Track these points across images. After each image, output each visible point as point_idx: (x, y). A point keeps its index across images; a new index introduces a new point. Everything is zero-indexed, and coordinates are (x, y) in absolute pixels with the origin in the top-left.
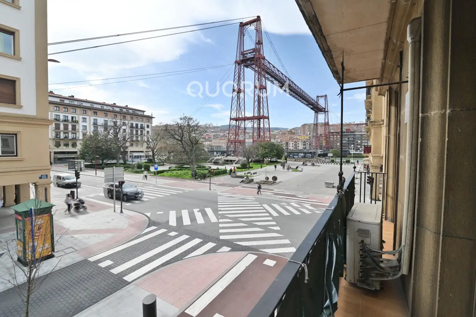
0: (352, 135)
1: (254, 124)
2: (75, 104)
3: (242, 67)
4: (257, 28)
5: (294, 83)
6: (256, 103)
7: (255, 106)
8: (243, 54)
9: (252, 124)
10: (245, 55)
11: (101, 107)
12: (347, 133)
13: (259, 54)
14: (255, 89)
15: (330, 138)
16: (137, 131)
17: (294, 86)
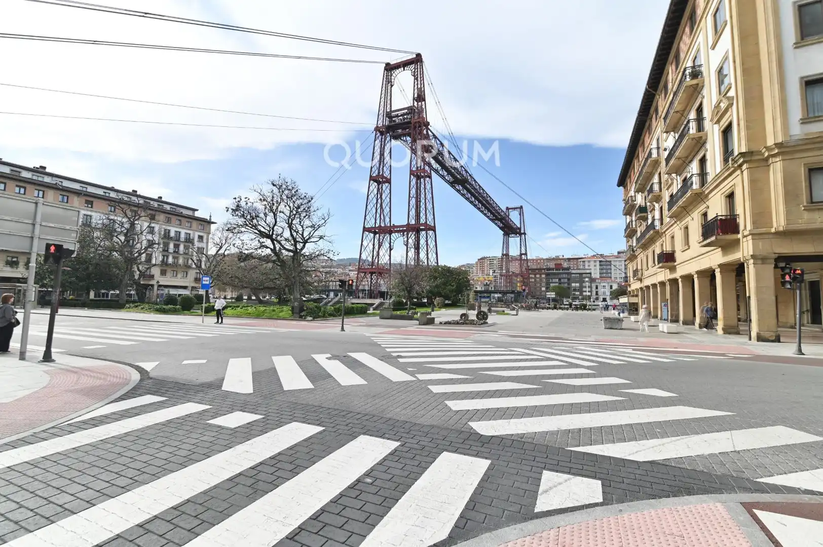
0: (566, 273)
1: (408, 239)
2: (45, 181)
3: (388, 139)
4: (416, 73)
5: (474, 179)
6: (413, 201)
7: (411, 207)
8: (389, 115)
9: (406, 239)
10: (394, 119)
11: (102, 194)
12: (557, 270)
13: (419, 118)
14: (410, 177)
15: (529, 278)
16: (177, 246)
17: (473, 183)
